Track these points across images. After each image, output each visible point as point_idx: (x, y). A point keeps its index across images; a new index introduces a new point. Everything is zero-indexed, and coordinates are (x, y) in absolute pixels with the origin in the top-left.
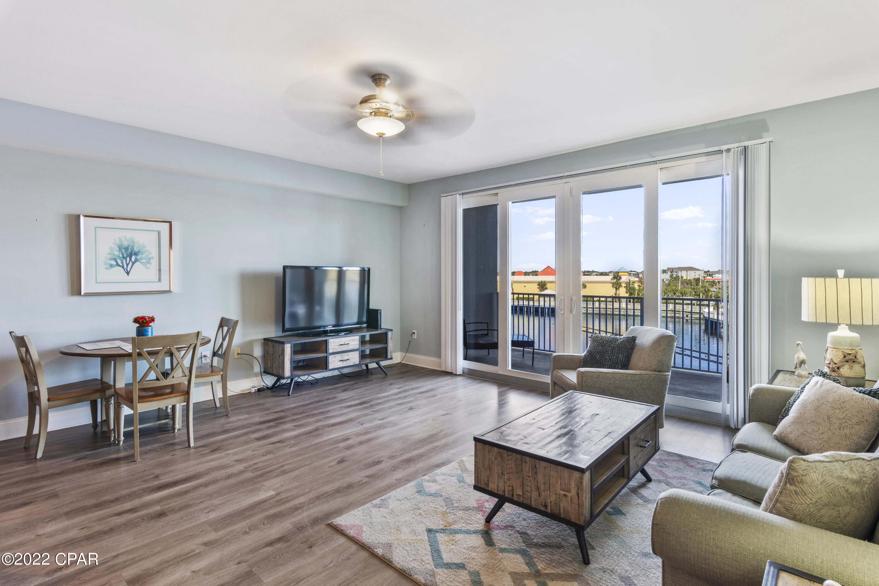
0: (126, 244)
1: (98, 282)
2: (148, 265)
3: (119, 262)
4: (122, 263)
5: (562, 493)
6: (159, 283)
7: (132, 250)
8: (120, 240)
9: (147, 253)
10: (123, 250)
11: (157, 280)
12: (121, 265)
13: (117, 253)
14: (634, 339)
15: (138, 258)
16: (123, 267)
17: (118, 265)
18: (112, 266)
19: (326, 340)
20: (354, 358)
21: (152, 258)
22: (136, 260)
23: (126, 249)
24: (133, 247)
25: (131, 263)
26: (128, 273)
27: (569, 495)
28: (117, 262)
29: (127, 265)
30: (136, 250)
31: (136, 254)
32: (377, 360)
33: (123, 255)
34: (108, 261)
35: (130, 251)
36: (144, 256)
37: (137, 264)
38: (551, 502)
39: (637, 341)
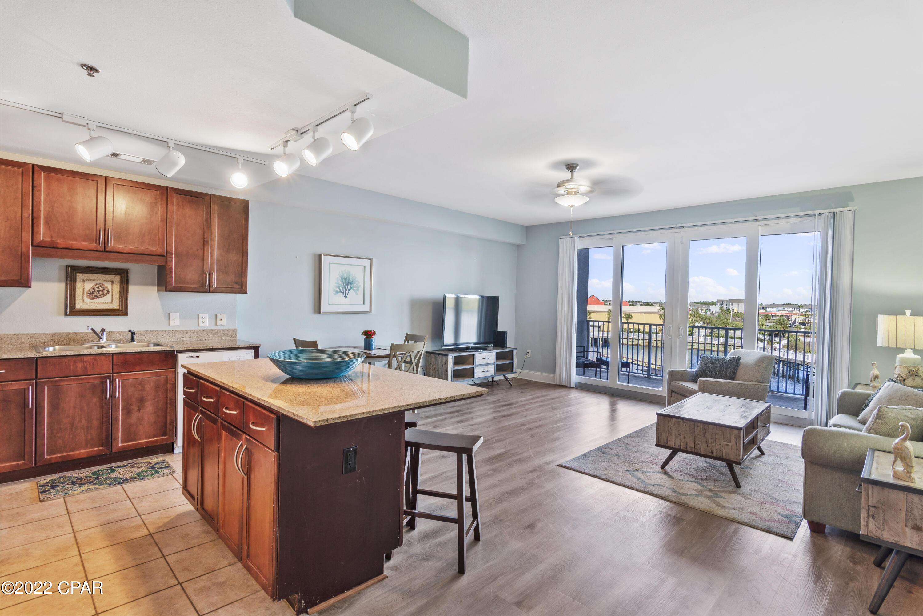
0: (345, 276)
1: (330, 304)
2: (357, 292)
3: (341, 289)
4: (343, 290)
5: (725, 443)
6: (364, 306)
7: (348, 281)
8: (343, 274)
9: (357, 283)
10: (344, 280)
11: (362, 304)
12: (342, 291)
13: (340, 282)
14: (739, 359)
15: (352, 286)
16: (343, 293)
17: (341, 292)
18: (337, 292)
19: (474, 355)
20: (491, 370)
21: (360, 286)
22: (351, 288)
23: (345, 279)
24: (349, 278)
25: (348, 290)
26: (346, 297)
27: (730, 444)
28: (340, 289)
29: (346, 291)
30: (351, 280)
31: (351, 283)
32: (504, 373)
33: (343, 284)
34: (335, 288)
35: (347, 281)
36: (355, 285)
37: (351, 290)
38: (716, 450)
39: (741, 361)
